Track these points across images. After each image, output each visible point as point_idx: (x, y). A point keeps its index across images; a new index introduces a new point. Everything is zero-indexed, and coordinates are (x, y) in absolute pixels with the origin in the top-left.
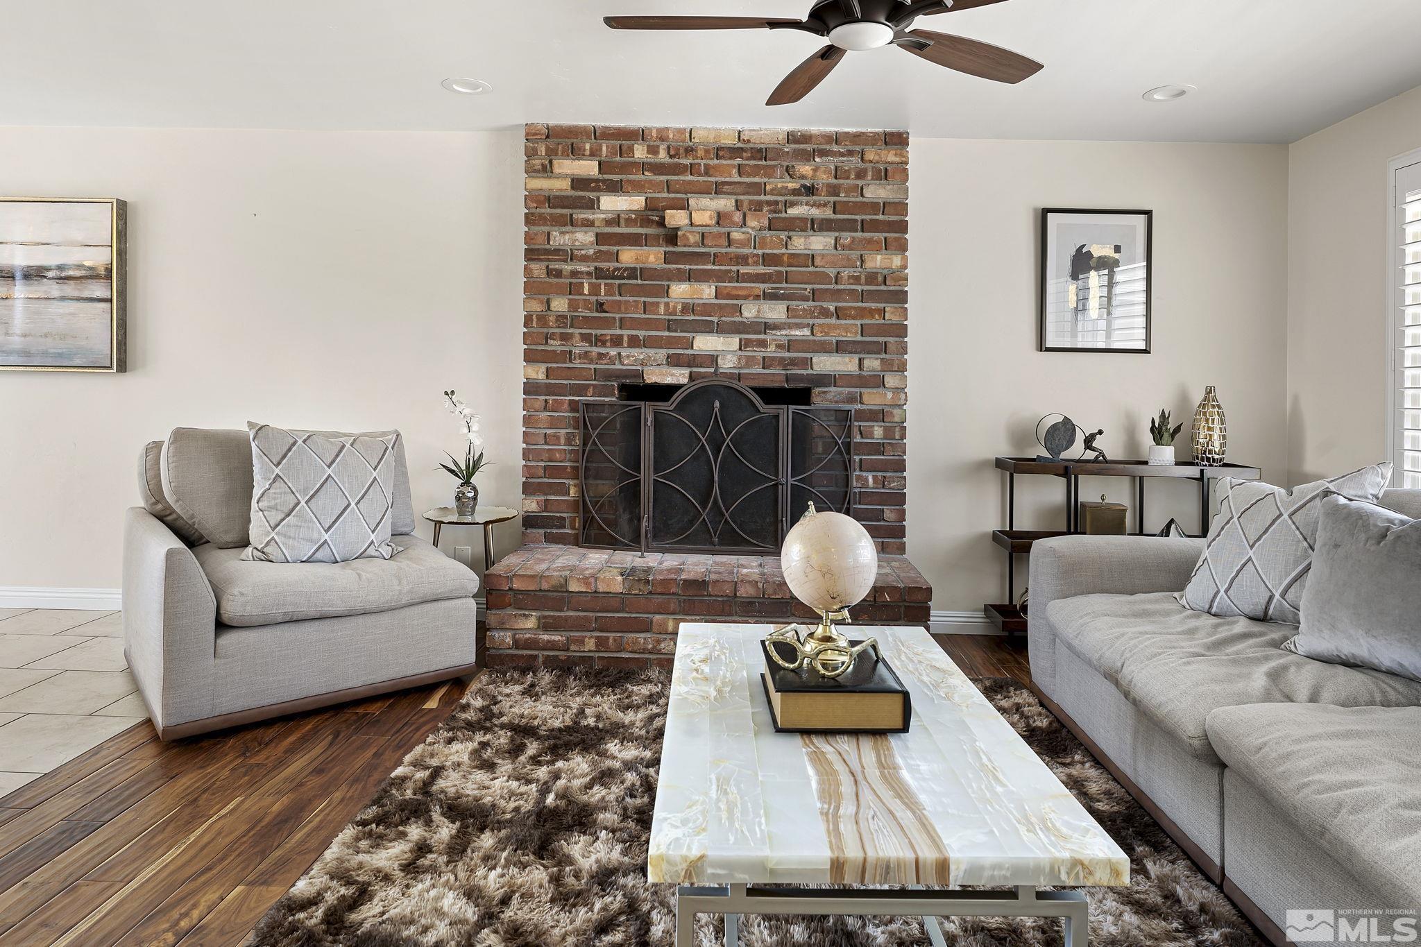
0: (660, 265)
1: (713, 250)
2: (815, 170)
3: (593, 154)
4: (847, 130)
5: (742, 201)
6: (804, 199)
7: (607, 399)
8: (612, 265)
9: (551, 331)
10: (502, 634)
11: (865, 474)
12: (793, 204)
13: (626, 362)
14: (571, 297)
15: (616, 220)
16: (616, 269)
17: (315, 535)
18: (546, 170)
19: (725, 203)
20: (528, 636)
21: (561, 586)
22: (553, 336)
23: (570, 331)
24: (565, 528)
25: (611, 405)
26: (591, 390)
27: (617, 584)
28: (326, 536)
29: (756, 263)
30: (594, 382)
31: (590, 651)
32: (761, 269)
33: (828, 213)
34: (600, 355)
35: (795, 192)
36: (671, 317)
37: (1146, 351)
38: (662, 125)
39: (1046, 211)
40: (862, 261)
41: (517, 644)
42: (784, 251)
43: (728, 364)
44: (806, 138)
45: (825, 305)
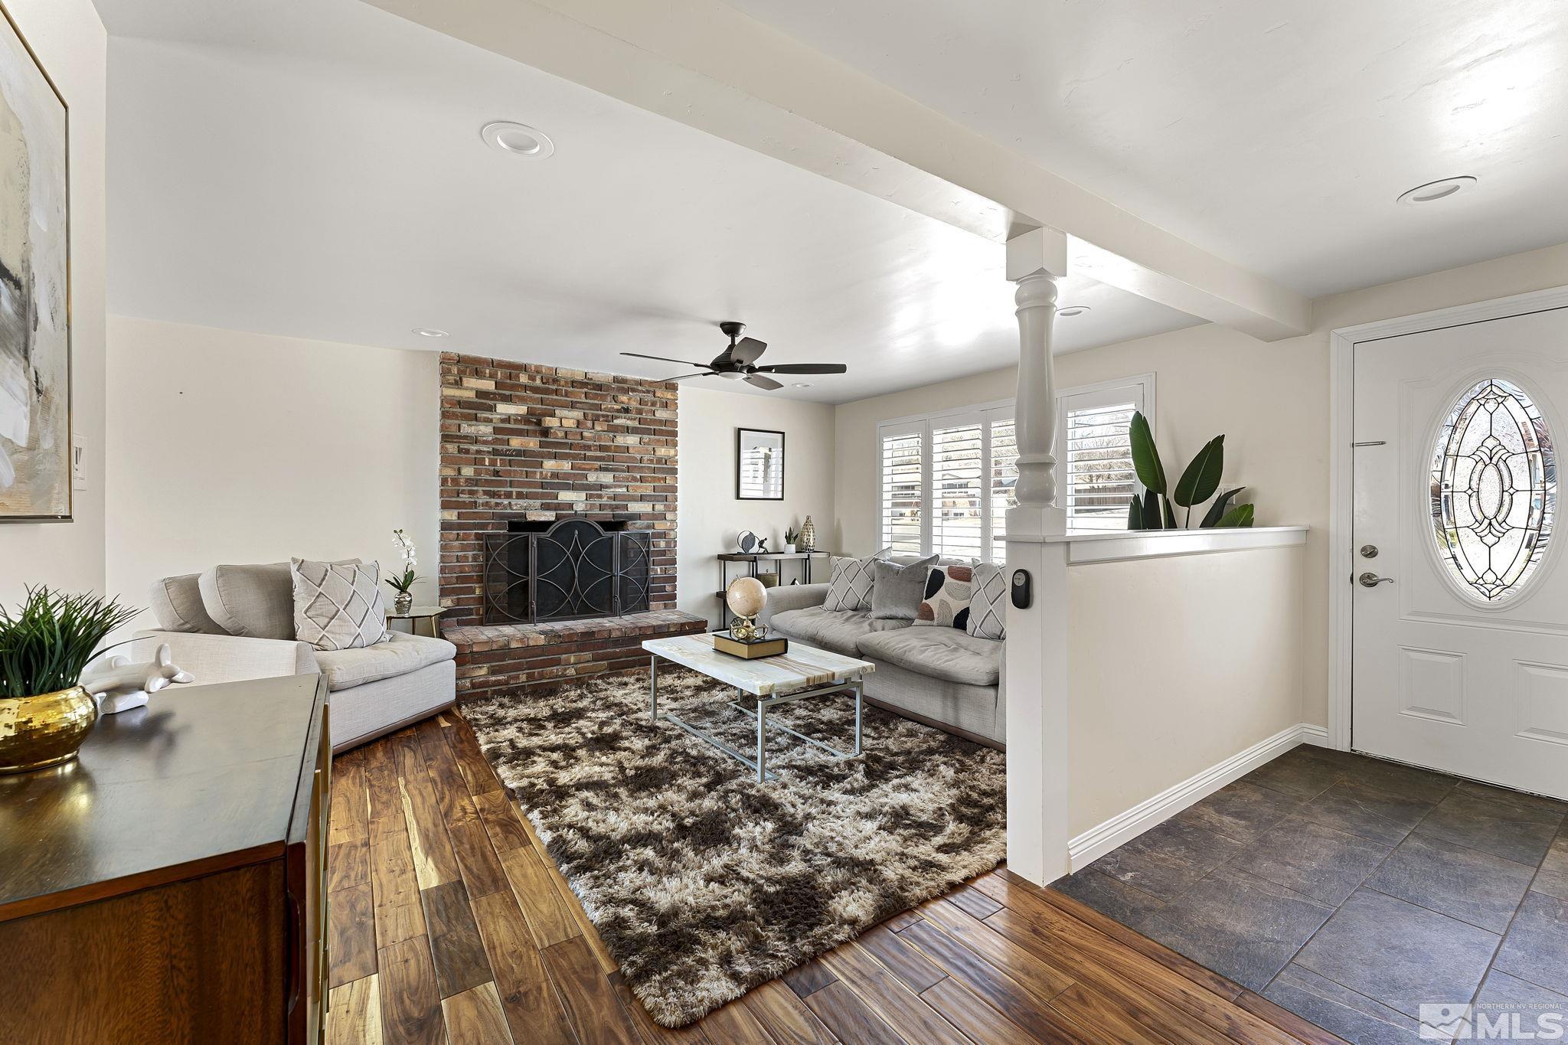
0: (537, 448)
1: (570, 441)
2: (629, 400)
3: (492, 376)
4: (646, 379)
5: (588, 414)
6: (623, 415)
7: (501, 531)
8: (506, 447)
9: (461, 488)
10: (463, 681)
11: (656, 567)
12: (617, 418)
13: (515, 508)
14: (476, 467)
15: (508, 420)
16: (507, 450)
17: (353, 631)
18: (458, 384)
19: (578, 414)
20: (481, 679)
21: (506, 645)
22: (463, 492)
23: (475, 488)
24: (472, 615)
25: (504, 535)
26: (490, 526)
27: (541, 640)
28: (359, 630)
29: (595, 450)
30: (493, 521)
31: (523, 682)
32: (599, 454)
33: (636, 424)
34: (497, 504)
35: (618, 411)
36: (544, 481)
37: (782, 499)
38: (538, 364)
39: (739, 430)
40: (654, 452)
41: (474, 686)
42: (612, 443)
43: (580, 508)
44: (624, 381)
45: (634, 475)
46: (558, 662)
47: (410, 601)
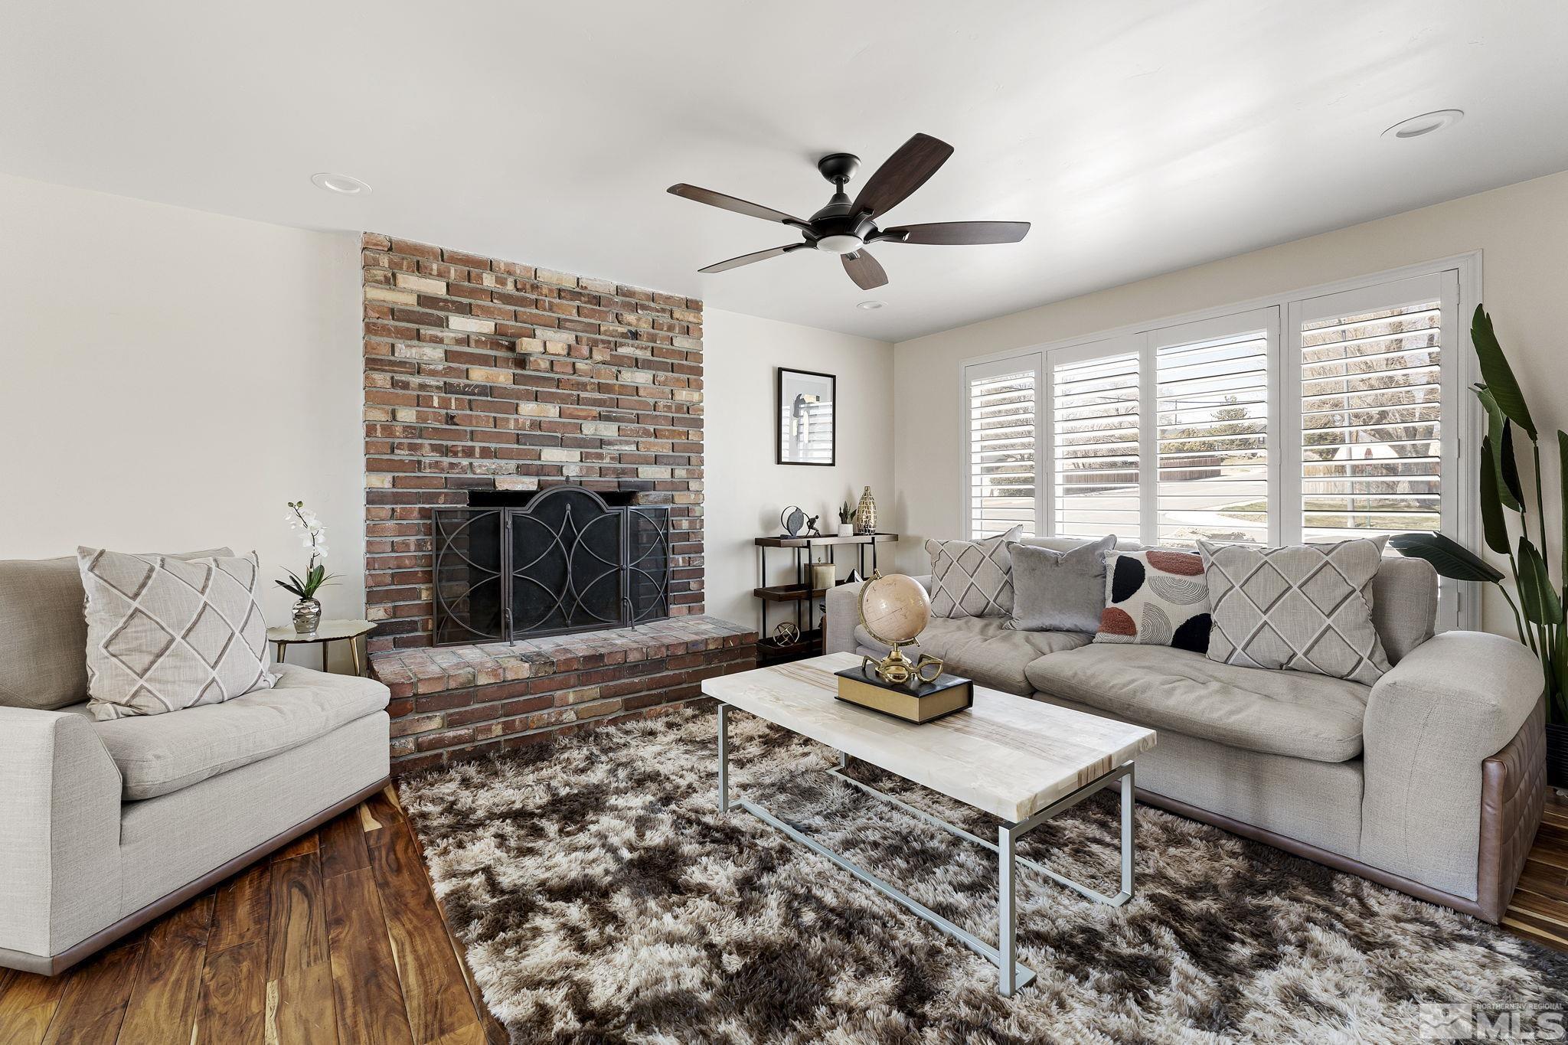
0: (509, 384)
1: (557, 376)
2: (638, 320)
3: (440, 275)
4: (661, 292)
5: (581, 337)
6: (630, 342)
7: (459, 506)
8: (463, 382)
9: (397, 441)
10: (403, 741)
11: (676, 557)
12: (622, 345)
13: (478, 471)
14: (418, 408)
15: (467, 340)
16: (466, 386)
17: (201, 675)
18: (391, 281)
19: (568, 337)
20: (432, 737)
21: (469, 682)
22: (400, 446)
23: (419, 441)
24: (417, 630)
25: (463, 511)
26: (442, 498)
27: (525, 671)
28: (214, 674)
29: (593, 390)
30: (446, 491)
31: (497, 737)
32: (597, 395)
33: (647, 355)
34: (452, 465)
35: (623, 335)
36: (520, 432)
37: (833, 464)
38: (510, 260)
39: (780, 370)
40: (672, 394)
41: (419, 747)
42: (615, 381)
43: (572, 471)
44: (630, 294)
45: (647, 427)
46: (548, 703)
47: (318, 614)
